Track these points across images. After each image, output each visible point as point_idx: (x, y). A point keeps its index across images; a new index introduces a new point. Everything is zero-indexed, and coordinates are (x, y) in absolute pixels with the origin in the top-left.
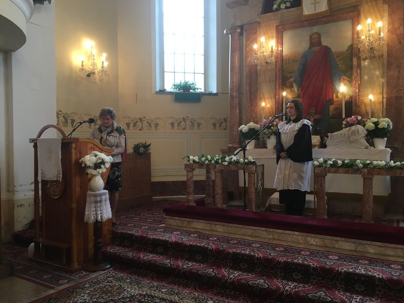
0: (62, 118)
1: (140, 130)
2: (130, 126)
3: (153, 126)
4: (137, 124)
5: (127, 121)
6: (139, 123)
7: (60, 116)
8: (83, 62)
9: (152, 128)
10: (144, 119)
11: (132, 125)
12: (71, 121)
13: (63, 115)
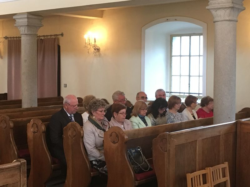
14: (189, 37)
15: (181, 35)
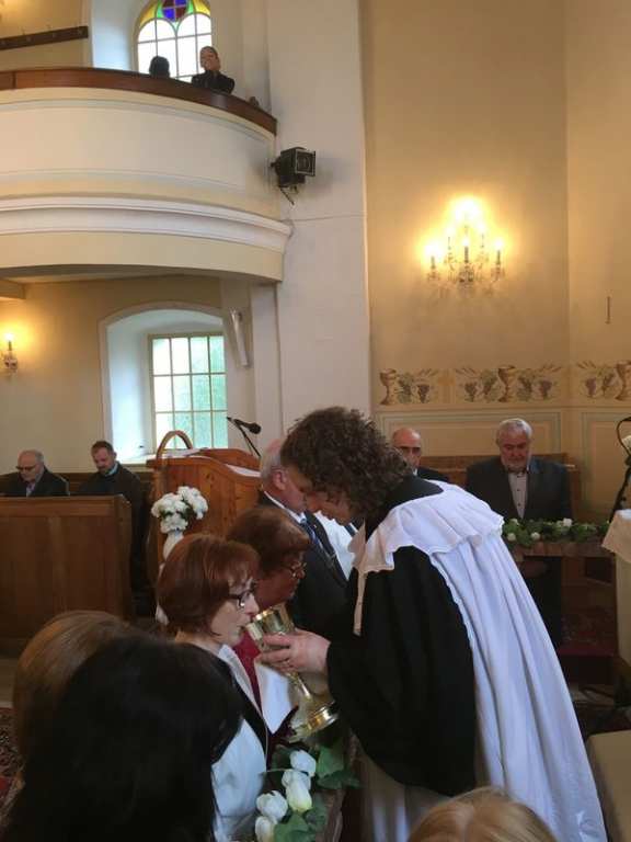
0: (398, 386)
1: (618, 398)
2: (594, 388)
4: (612, 383)
5: (586, 374)
6: (617, 378)
7: (391, 382)
8: (433, 259)
10: (628, 367)
11: (599, 385)
12: (418, 389)
13: (398, 378)
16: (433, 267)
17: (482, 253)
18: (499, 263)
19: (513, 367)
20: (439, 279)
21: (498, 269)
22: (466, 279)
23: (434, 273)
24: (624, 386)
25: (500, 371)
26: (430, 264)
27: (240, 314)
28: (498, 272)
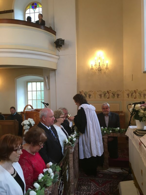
1: (135, 98)
2: (129, 96)
3: (142, 95)
4: (133, 95)
5: (127, 92)
6: (134, 94)
8: (92, 65)
9: (142, 97)
10: (137, 91)
11: (130, 95)
12: (88, 95)
13: (84, 93)
14: (35, 83)
15: (32, 82)
16: (92, 67)
17: (103, 64)
18: (107, 66)
19: (110, 91)
20: (93, 69)
21: (107, 67)
22: (100, 70)
23: (92, 68)
24: (136, 95)
25: (108, 92)
26: (91, 66)
27: (47, 77)
28: (107, 68)
